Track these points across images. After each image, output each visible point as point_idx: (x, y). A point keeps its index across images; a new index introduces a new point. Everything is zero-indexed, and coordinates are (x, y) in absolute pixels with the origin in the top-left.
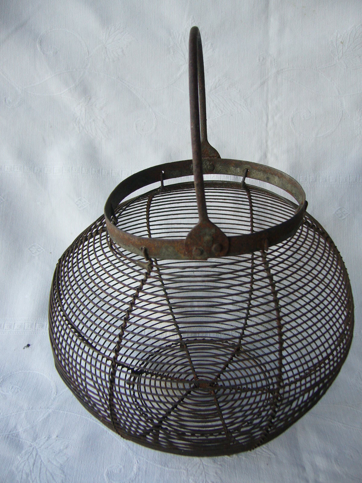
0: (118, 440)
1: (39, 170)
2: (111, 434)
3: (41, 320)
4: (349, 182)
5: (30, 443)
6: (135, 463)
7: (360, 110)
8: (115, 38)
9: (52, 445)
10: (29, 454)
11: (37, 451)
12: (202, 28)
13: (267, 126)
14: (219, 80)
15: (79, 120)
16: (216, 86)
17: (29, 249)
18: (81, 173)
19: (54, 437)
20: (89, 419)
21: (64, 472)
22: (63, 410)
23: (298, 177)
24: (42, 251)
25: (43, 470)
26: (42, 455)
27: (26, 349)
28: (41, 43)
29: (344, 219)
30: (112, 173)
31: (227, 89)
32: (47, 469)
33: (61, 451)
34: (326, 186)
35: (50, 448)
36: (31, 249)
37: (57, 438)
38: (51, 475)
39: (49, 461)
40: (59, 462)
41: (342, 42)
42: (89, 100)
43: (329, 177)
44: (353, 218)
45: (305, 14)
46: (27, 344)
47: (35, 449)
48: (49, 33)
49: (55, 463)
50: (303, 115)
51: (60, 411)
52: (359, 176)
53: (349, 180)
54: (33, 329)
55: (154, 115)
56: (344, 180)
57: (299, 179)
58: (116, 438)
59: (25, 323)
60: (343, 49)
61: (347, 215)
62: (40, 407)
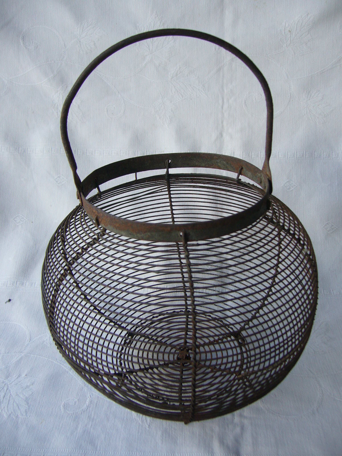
0: (76, 378)
1: (23, 151)
2: (72, 374)
3: (22, 278)
4: (297, 158)
5: (3, 380)
6: (89, 397)
7: (306, 92)
8: (87, 33)
9: (21, 382)
10: (1, 388)
11: (8, 386)
12: (164, 21)
13: (222, 108)
14: (180, 68)
15: (57, 106)
16: (177, 74)
17: (14, 219)
18: (60, 153)
19: (23, 375)
20: (55, 361)
21: (28, 404)
22: (34, 354)
23: (251, 153)
24: (25, 221)
25: (12, 401)
26: (11, 390)
27: (7, 303)
28: (23, 39)
29: (292, 191)
30: (86, 153)
31: (187, 76)
32: (14, 401)
33: (27, 387)
34: (275, 162)
35: (19, 384)
36: (15, 219)
37: (26, 376)
38: (18, 405)
39: (17, 395)
40: (25, 396)
41: (290, 31)
42: (66, 88)
43: (278, 153)
44: (300, 190)
45: (257, 6)
46: (8, 299)
47: (6, 385)
48: (31, 29)
49: (21, 396)
50: (255, 98)
51: (31, 355)
52: (306, 152)
53: (297, 155)
54: (14, 286)
55: (122, 100)
56: (292, 156)
57: (251, 155)
58: (75, 377)
59: (7, 281)
60: (290, 37)
61: (295, 187)
62: (15, 352)
